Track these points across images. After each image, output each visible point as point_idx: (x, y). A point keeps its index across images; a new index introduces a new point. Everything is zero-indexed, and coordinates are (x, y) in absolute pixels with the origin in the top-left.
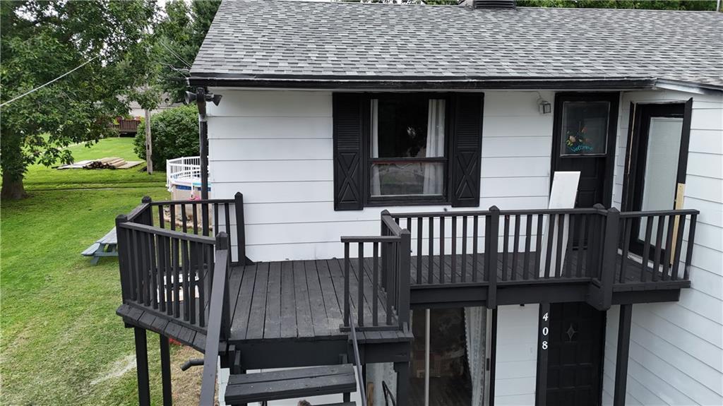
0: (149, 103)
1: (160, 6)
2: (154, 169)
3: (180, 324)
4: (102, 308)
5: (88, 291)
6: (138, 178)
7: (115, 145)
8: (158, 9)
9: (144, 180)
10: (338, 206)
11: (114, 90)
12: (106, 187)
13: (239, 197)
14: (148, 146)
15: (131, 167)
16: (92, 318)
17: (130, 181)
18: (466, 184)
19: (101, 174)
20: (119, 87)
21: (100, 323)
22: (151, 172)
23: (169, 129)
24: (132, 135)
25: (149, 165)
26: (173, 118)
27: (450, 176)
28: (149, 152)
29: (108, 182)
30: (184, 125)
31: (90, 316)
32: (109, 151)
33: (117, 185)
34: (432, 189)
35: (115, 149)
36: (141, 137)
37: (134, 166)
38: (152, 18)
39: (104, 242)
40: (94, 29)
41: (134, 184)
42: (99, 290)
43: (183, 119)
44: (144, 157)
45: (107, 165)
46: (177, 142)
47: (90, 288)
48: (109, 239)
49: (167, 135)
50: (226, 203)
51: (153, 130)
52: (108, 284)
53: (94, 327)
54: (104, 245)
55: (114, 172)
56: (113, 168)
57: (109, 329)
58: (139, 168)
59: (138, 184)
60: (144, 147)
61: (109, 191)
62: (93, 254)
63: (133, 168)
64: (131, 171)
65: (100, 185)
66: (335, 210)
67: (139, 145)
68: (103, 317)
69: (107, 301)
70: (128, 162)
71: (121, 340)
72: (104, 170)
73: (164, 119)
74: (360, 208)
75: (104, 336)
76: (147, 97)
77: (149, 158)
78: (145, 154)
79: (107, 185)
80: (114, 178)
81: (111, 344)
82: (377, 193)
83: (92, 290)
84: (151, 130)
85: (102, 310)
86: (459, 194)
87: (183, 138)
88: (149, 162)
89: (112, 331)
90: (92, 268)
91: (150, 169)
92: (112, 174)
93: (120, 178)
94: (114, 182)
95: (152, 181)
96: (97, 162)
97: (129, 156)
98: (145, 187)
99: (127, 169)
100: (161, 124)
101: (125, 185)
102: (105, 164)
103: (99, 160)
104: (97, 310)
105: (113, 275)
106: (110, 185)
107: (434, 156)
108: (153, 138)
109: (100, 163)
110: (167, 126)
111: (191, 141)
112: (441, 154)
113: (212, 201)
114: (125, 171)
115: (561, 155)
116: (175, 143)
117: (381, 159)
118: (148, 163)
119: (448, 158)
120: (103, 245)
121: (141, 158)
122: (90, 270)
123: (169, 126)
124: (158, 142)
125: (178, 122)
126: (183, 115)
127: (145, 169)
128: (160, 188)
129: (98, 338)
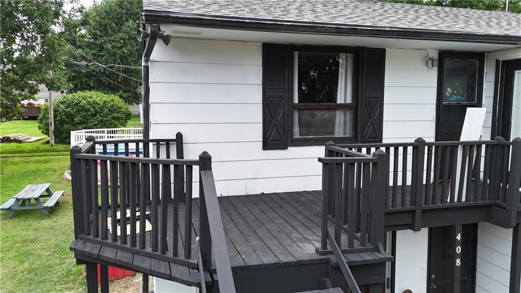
0: (55, 85)
1: (65, 10)
2: (55, 142)
3: (148, 255)
4: (21, 255)
5: (6, 240)
6: (42, 148)
7: (19, 126)
8: (64, 12)
9: (47, 151)
10: (266, 146)
11: (25, 75)
12: (15, 157)
13: (179, 136)
14: (51, 123)
15: (35, 141)
16: (12, 264)
17: (35, 151)
18: (371, 127)
19: (10, 146)
20: (29, 72)
21: (21, 268)
22: (53, 144)
23: (69, 109)
24: (34, 118)
25: (52, 139)
26: (72, 101)
27: (359, 119)
28: (52, 128)
29: (16, 152)
30: (82, 106)
31: (10, 261)
32: (15, 130)
33: (24, 154)
34: (342, 130)
35: (19, 129)
36: (44, 117)
37: (38, 140)
38: (58, 19)
39: (20, 197)
40: (10, 24)
41: (40, 154)
42: (16, 239)
43: (80, 102)
44: (47, 132)
45: (15, 139)
46: (75, 120)
47: (7, 237)
48: (24, 195)
49: (67, 115)
50: (168, 142)
51: (55, 111)
52: (24, 233)
53: (15, 271)
54: (20, 200)
55: (21, 145)
56: (20, 142)
57: (29, 273)
58: (42, 141)
59: (43, 154)
60: (47, 124)
61: (17, 159)
62: (9, 209)
63: (37, 142)
64: (35, 143)
65: (10, 155)
66: (264, 149)
67: (42, 123)
68: (22, 262)
69: (25, 248)
70: (32, 137)
71: (43, 282)
72: (12, 143)
73: (64, 102)
74: (285, 148)
75: (26, 279)
76: (54, 81)
77: (51, 133)
78: (48, 130)
79: (15, 155)
80: (21, 149)
81: (33, 286)
82: (297, 135)
83: (10, 239)
84: (54, 110)
85: (22, 256)
86: (366, 135)
87: (81, 117)
88: (52, 136)
89: (32, 275)
90: (8, 220)
91: (52, 142)
92: (19, 147)
93: (26, 150)
94: (21, 152)
95: (54, 151)
96: (6, 137)
97: (32, 134)
98: (49, 156)
99: (32, 142)
100: (61, 106)
101: (31, 154)
102: (13, 139)
103: (8, 136)
104: (16, 256)
105: (28, 226)
106: (18, 155)
107: (343, 103)
108: (55, 117)
109: (8, 138)
110: (67, 108)
111: (87, 120)
112: (349, 101)
113: (152, 141)
114: (31, 144)
115: (444, 103)
116: (73, 121)
117: (301, 104)
118: (51, 138)
119: (357, 103)
120: (18, 200)
121: (44, 133)
122: (7, 222)
123: (69, 107)
124: (59, 120)
125: (76, 104)
126: (81, 99)
127: (48, 142)
128: (62, 157)
129: (20, 282)
